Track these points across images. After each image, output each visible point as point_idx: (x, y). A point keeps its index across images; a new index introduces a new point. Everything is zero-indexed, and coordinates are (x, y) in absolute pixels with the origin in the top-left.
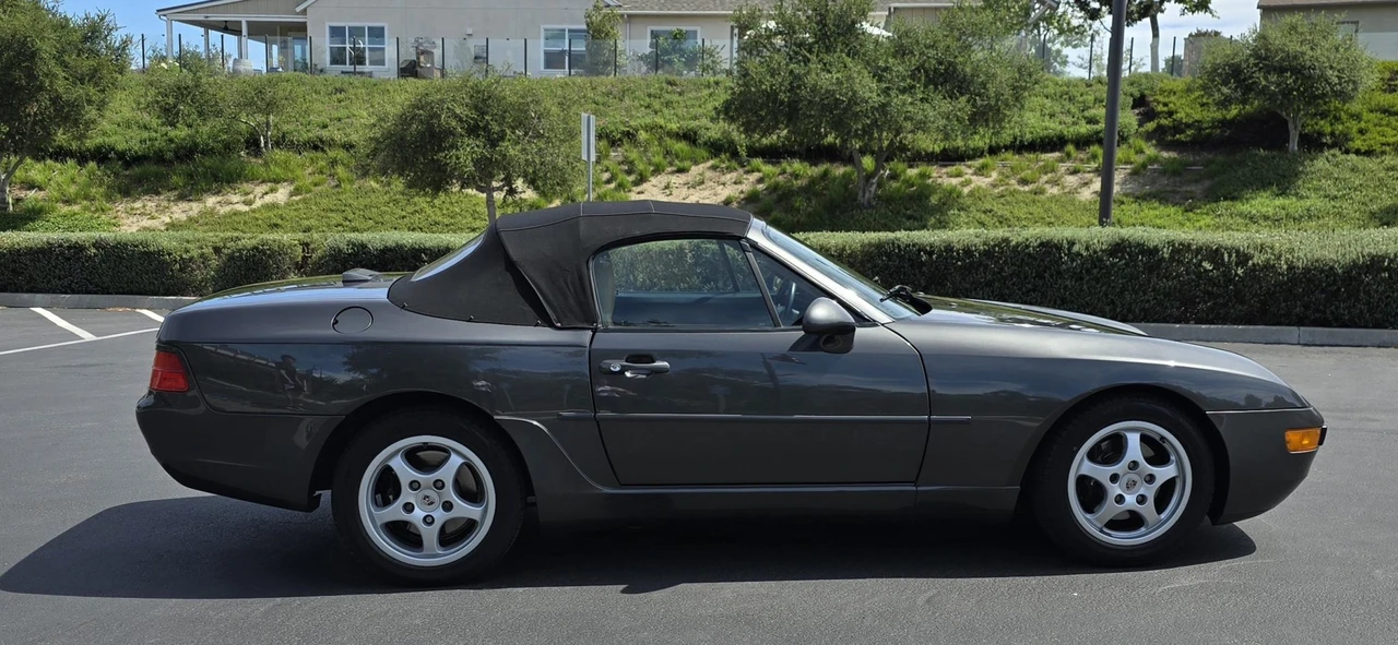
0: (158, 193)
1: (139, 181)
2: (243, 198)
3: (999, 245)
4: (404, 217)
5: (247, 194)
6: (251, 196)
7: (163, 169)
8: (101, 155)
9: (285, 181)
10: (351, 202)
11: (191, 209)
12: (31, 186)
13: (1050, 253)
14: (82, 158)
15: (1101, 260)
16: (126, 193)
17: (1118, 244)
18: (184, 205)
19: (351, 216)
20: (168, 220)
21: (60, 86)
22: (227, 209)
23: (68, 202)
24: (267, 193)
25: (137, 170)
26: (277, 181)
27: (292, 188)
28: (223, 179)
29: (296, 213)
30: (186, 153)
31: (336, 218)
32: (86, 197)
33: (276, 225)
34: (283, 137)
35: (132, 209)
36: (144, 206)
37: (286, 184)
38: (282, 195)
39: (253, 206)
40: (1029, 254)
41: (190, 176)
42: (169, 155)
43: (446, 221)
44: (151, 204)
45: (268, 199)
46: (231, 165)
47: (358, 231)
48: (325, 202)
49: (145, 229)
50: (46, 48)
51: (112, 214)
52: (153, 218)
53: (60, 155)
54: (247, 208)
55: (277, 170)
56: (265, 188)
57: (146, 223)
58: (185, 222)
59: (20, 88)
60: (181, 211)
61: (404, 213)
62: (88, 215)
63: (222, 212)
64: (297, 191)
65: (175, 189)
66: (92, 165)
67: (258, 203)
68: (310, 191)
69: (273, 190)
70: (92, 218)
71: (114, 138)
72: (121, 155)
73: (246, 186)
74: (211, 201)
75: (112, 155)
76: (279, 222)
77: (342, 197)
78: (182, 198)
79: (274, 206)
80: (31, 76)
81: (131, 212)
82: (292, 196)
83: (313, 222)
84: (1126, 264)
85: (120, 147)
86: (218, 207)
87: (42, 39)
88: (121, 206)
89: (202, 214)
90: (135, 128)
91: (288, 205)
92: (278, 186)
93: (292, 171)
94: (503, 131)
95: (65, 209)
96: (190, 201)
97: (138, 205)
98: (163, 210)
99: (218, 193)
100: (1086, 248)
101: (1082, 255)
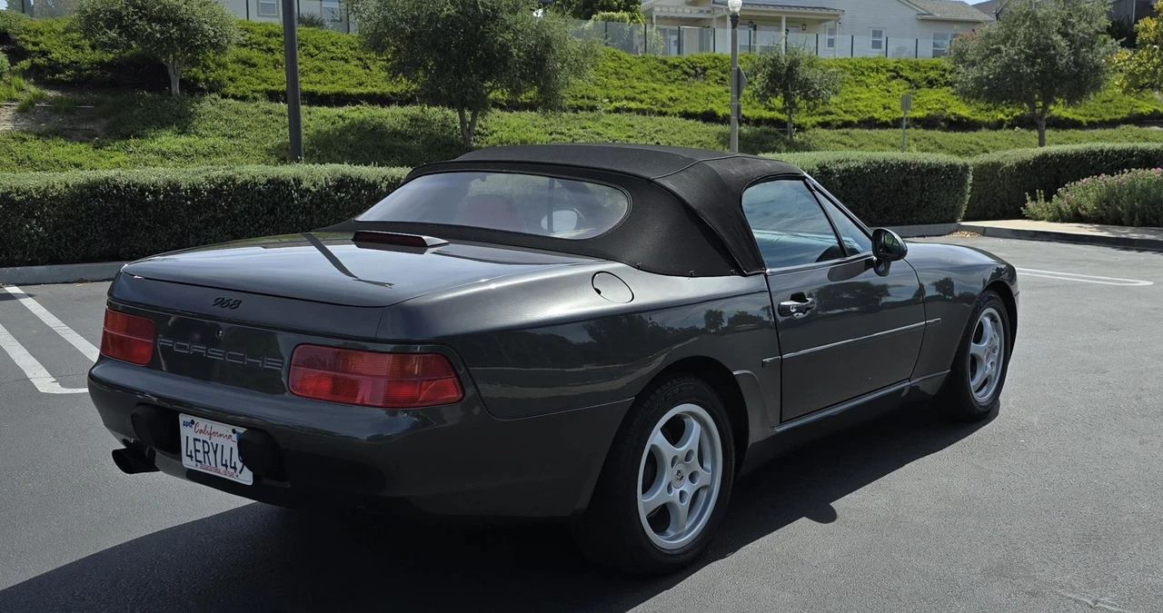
3: (226, 183)
13: (278, 190)
15: (328, 195)
17: (341, 180)
40: (259, 192)
84: (352, 198)
100: (314, 185)
101: (310, 191)
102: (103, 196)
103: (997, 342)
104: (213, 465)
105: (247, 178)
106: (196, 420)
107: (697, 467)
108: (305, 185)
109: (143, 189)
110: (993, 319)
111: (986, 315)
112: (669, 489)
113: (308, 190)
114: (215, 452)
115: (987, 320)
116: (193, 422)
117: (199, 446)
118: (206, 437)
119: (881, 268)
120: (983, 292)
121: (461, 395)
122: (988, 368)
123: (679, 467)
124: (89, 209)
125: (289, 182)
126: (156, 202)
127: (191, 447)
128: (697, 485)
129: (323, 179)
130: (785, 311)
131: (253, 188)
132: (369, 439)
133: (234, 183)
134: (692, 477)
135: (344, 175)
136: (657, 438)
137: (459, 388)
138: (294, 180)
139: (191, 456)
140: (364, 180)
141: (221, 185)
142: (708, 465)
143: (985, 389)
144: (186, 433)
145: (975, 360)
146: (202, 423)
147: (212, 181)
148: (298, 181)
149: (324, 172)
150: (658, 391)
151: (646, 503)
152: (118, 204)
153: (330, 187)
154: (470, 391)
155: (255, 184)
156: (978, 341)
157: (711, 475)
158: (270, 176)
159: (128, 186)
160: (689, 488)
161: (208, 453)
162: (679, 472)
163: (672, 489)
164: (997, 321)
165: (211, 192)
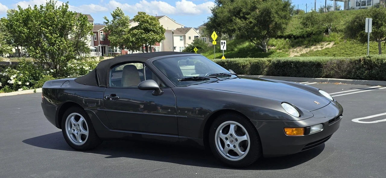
0: (301, 46)
1: (297, 43)
2: (321, 46)
4: (362, 50)
5: (322, 45)
6: (323, 46)
7: (303, 40)
8: (289, 37)
9: (332, 41)
10: (348, 46)
11: (308, 50)
12: (273, 45)
14: (285, 38)
16: (293, 46)
18: (306, 49)
19: (347, 50)
20: (301, 53)
21: (277, 19)
22: (316, 50)
23: (280, 50)
24: (327, 45)
25: (297, 40)
26: (330, 41)
27: (334, 43)
28: (317, 41)
29: (333, 50)
30: (309, 35)
31: (343, 51)
32: (284, 48)
33: (327, 54)
34: (335, 29)
35: (294, 51)
36: (297, 50)
37: (333, 42)
38: (331, 45)
39: (323, 49)
41: (309, 41)
42: (305, 36)
43: (373, 51)
44: (298, 49)
45: (327, 46)
46: (320, 37)
47: (348, 54)
48: (341, 47)
49: (296, 56)
50: (273, 11)
51: (289, 52)
52: (298, 53)
53: (281, 37)
54: (320, 49)
55: (331, 38)
56: (327, 43)
57: (296, 54)
58: (305, 54)
59: (268, 21)
60: (305, 51)
61: (362, 49)
62: (283, 52)
63: (315, 51)
64: (335, 44)
65: (305, 45)
66: (287, 39)
67: (324, 48)
68: (338, 44)
69: (329, 44)
70: (284, 53)
71: (294, 32)
72: (294, 36)
73: (323, 43)
74: (313, 48)
75: (292, 37)
76: (328, 53)
77: (346, 45)
78: (306, 47)
79: (328, 48)
80: (270, 18)
81: (293, 52)
82: (333, 45)
83: (336, 52)
85: (294, 34)
86: (314, 49)
87: (272, 9)
88: (291, 50)
89: (310, 51)
90: (299, 29)
91: (332, 48)
92: (331, 43)
93: (335, 38)
94: (382, 23)
95: (278, 51)
96: (308, 48)
97: (295, 50)
98: (301, 50)
99: (315, 45)
156: (226, 133)
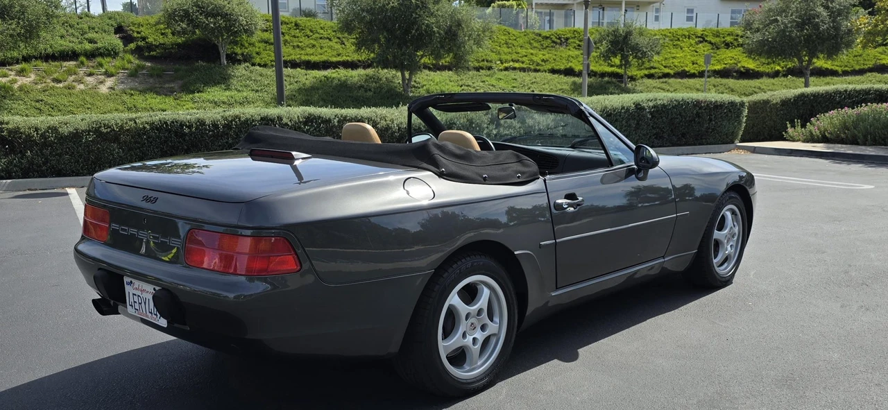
3: (234, 120)
13: (267, 124)
17: (308, 117)
40: (256, 125)
84: (315, 129)
100: (290, 121)
101: (288, 125)
102: (157, 129)
103: (736, 230)
104: (144, 312)
105: (249, 117)
106: (133, 281)
107: (488, 321)
108: (285, 120)
109: (182, 125)
110: (733, 213)
111: (727, 210)
112: (464, 335)
113: (287, 124)
114: (145, 303)
115: (729, 214)
116: (131, 282)
117: (136, 298)
118: (138, 293)
119: (641, 175)
120: (725, 192)
121: (299, 268)
122: (728, 249)
123: (471, 320)
124: (149, 137)
125: (274, 119)
126: (191, 133)
127: (132, 300)
128: (486, 333)
129: (296, 116)
130: (559, 207)
131: (251, 123)
132: (235, 297)
133: (240, 120)
134: (483, 328)
135: (310, 114)
136: (454, 299)
137: (297, 262)
138: (278, 117)
139: (132, 306)
140: (323, 118)
141: (231, 121)
142: (496, 319)
143: (726, 265)
144: (128, 289)
145: (718, 244)
146: (137, 283)
147: (226, 119)
148: (280, 118)
149: (297, 112)
150: (455, 266)
151: (445, 347)
152: (166, 135)
153: (301, 122)
154: (306, 266)
155: (253, 120)
156: (720, 229)
157: (499, 327)
158: (262, 115)
159: (173, 122)
160: (480, 336)
161: (141, 304)
162: (472, 324)
163: (468, 336)
164: (736, 215)
165: (225, 126)
